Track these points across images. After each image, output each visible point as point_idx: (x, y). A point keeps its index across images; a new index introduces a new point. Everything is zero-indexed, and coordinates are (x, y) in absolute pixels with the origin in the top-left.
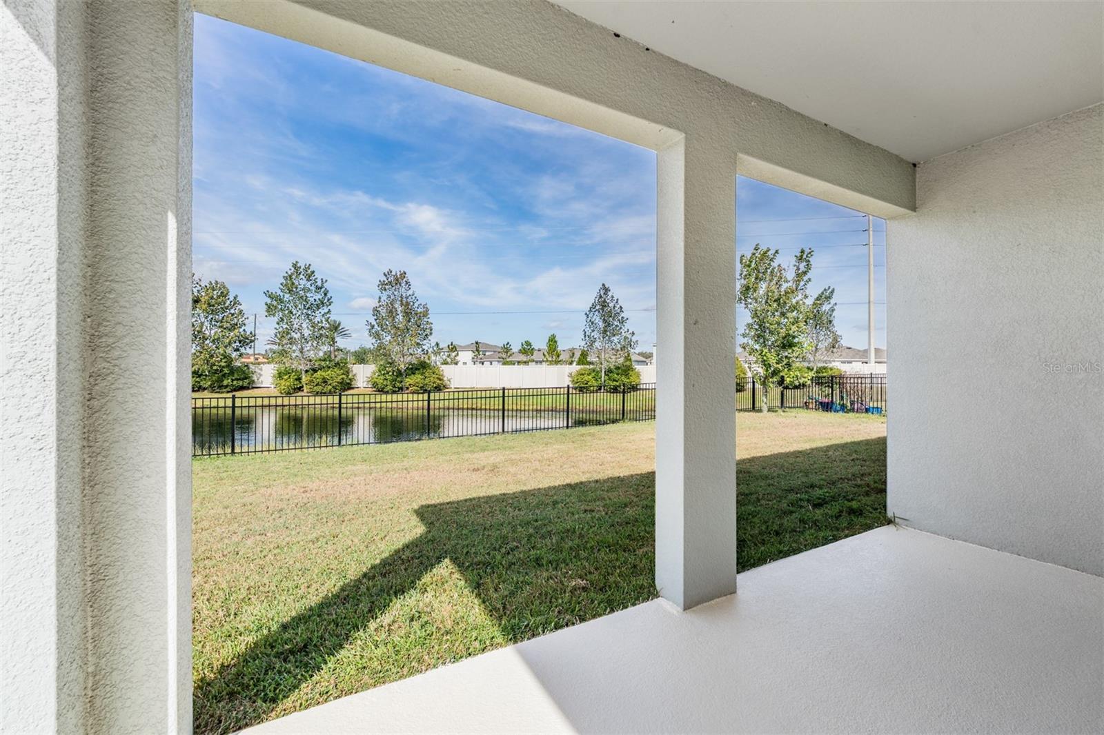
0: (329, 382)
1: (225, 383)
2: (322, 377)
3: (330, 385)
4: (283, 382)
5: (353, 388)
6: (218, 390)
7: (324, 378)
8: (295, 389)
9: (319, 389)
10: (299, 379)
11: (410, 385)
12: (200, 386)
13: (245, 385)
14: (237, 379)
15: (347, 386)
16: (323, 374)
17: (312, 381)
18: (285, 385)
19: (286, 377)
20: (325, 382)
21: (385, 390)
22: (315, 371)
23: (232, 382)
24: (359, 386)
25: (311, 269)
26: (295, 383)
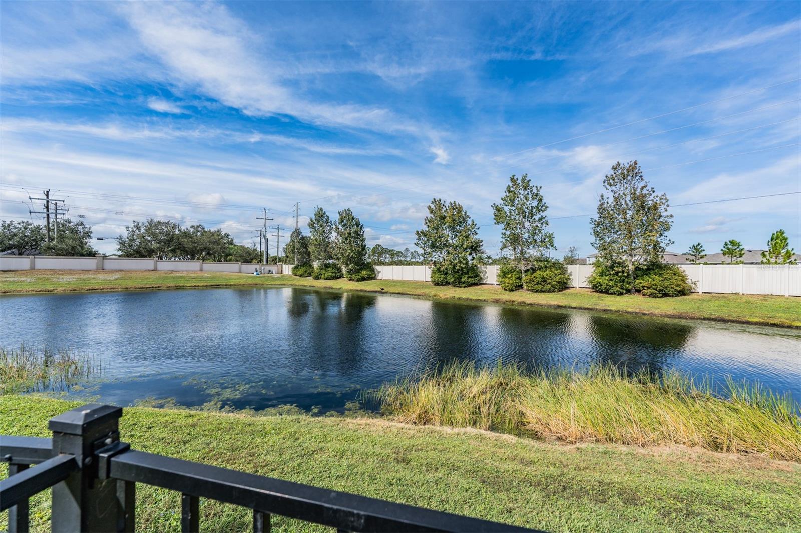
0: (549, 281)
1: (463, 280)
2: (541, 277)
3: (549, 284)
4: (507, 280)
5: (568, 288)
6: (458, 286)
7: (543, 278)
8: (516, 287)
9: (539, 287)
10: (520, 279)
11: (643, 287)
12: (447, 282)
13: (476, 282)
14: (471, 277)
15: (563, 286)
16: (542, 274)
17: (531, 281)
18: (508, 283)
19: (509, 276)
20: (545, 281)
21: (611, 291)
22: (534, 271)
23: (468, 279)
24: (574, 286)
25: (527, 179)
26: (517, 282)
